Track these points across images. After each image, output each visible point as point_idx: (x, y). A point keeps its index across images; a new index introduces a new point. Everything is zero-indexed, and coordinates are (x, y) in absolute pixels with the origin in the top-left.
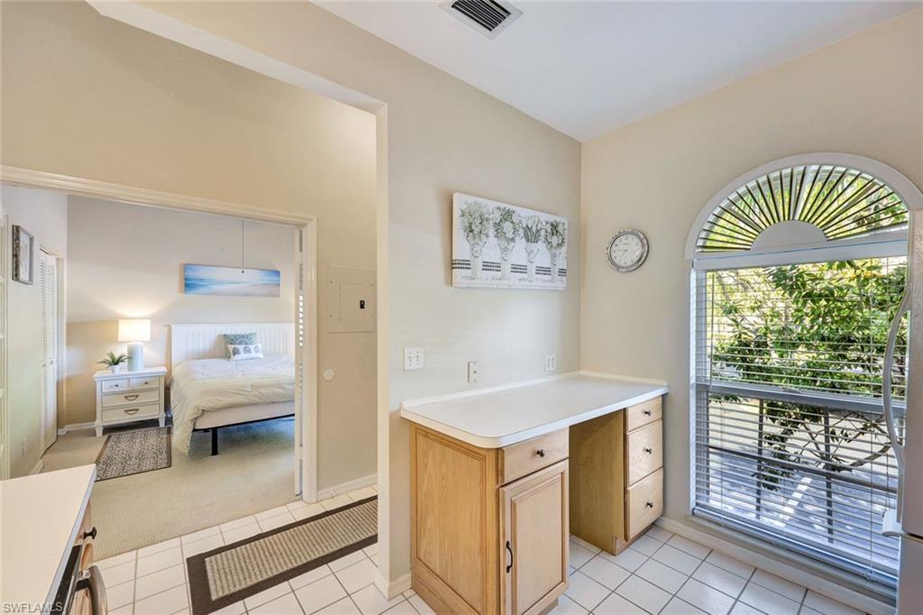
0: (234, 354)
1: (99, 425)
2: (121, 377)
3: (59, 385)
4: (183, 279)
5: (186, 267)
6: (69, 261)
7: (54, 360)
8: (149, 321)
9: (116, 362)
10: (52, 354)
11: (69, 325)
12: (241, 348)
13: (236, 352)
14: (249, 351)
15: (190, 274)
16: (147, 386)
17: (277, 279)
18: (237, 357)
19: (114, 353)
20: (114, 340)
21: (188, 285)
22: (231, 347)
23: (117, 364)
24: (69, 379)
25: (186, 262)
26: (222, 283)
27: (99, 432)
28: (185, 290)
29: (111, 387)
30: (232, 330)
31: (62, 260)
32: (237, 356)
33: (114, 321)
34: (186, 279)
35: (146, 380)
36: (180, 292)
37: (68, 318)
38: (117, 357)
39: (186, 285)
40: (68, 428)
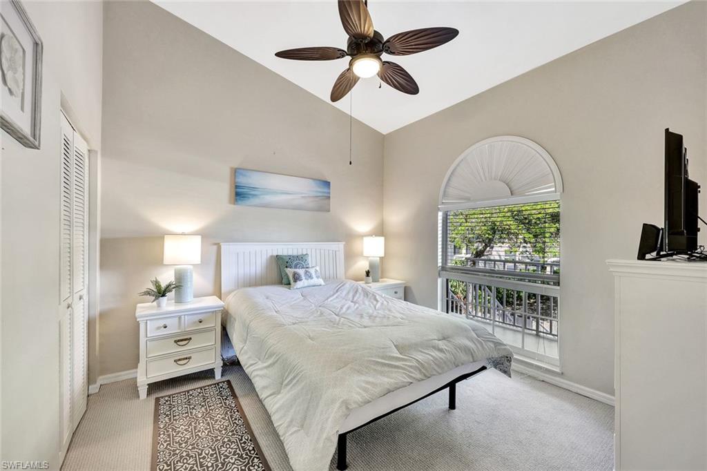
0: (295, 281)
1: (143, 381)
2: (169, 315)
3: (90, 324)
4: (234, 186)
5: (235, 172)
6: (103, 155)
7: (84, 293)
8: (200, 237)
9: (161, 293)
10: (80, 285)
11: (104, 243)
12: (301, 272)
13: (297, 278)
14: (311, 277)
15: (242, 180)
16: (202, 326)
17: (326, 190)
18: (299, 284)
19: (159, 279)
20: (159, 262)
21: (239, 194)
22: (290, 271)
23: (163, 295)
24: (103, 315)
25: (236, 166)
26: (274, 193)
27: (143, 392)
28: (236, 200)
29: (158, 328)
30: (285, 250)
31: (96, 152)
32: (298, 282)
33: (158, 237)
34: (237, 187)
35: (200, 317)
36: (230, 203)
37: (102, 231)
38: (163, 285)
39: (237, 194)
40: (102, 380)
